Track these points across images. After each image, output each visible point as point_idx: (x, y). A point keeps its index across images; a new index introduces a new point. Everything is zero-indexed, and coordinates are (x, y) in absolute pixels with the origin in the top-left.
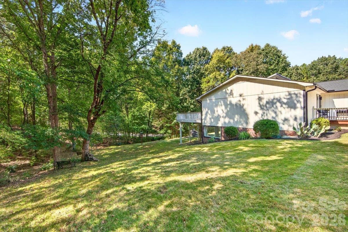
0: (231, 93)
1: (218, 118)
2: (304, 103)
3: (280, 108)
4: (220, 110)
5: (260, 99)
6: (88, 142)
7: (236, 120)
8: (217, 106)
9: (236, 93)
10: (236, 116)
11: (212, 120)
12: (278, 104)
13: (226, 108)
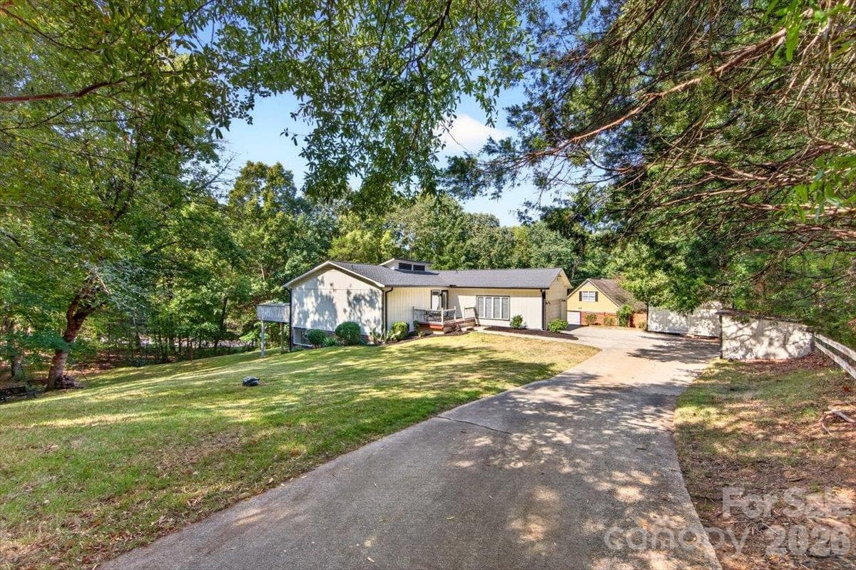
0: (322, 282)
1: (306, 315)
2: (383, 303)
3: (364, 307)
4: (310, 303)
5: (349, 293)
6: (65, 356)
7: (326, 317)
8: (307, 296)
9: (327, 282)
10: (327, 313)
11: (301, 315)
12: (363, 302)
13: (317, 300)
